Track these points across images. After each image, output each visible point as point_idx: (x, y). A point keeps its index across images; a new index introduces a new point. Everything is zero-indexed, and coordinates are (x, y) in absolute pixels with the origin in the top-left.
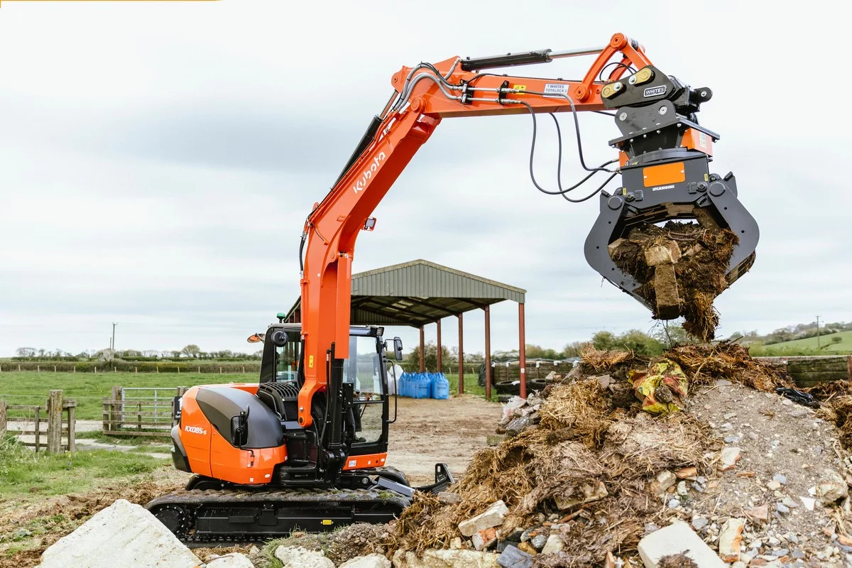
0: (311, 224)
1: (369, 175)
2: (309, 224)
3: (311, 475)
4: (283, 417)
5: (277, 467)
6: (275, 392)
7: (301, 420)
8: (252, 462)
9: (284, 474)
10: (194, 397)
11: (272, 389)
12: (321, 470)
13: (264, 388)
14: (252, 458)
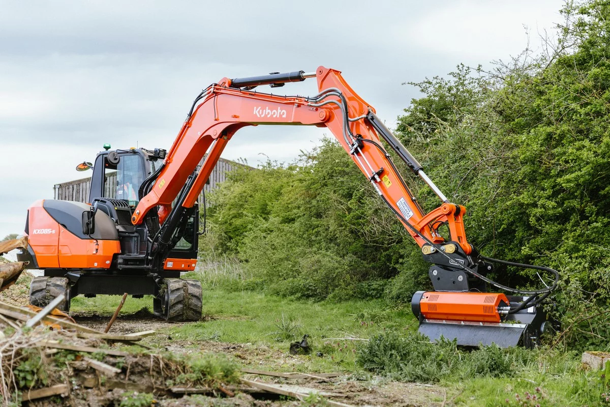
1: (269, 113)
3: (141, 261)
4: (117, 222)
5: (115, 256)
6: (108, 203)
7: (134, 220)
8: (97, 250)
9: (120, 261)
10: (41, 205)
11: (105, 200)
12: (149, 258)
13: (98, 200)
14: (97, 246)
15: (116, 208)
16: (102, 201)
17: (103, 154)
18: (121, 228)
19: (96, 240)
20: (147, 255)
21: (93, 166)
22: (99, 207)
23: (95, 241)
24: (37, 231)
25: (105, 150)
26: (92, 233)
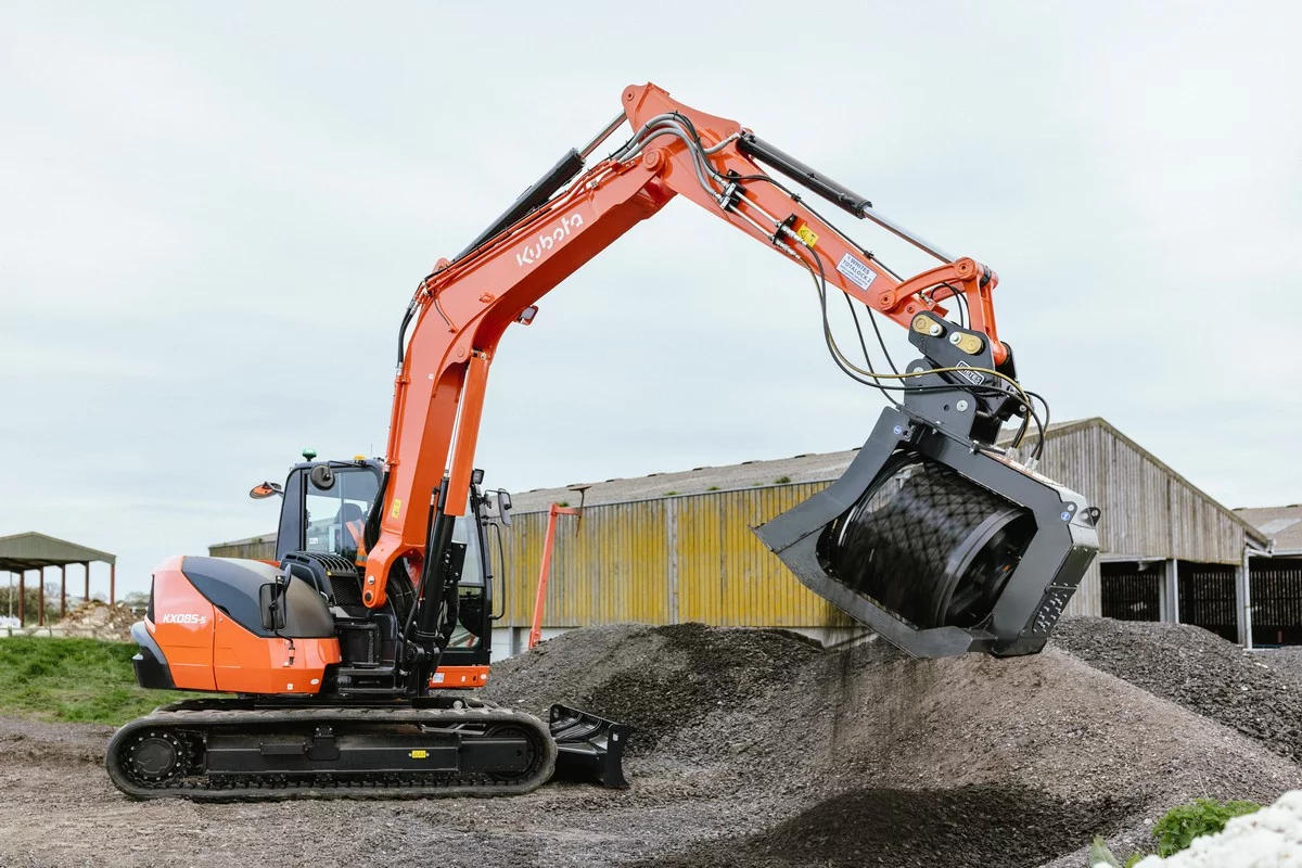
0: (429, 292)
1: (548, 243)
2: (425, 291)
3: (386, 680)
4: (331, 599)
5: (330, 669)
6: (314, 563)
7: (368, 597)
8: (292, 659)
9: (341, 679)
10: (179, 569)
11: (308, 558)
12: (402, 672)
13: (294, 557)
14: (291, 653)
15: (329, 574)
16: (300, 559)
17: (302, 469)
18: (340, 612)
19: (290, 638)
20: (398, 667)
21: (283, 490)
22: (295, 572)
23: (288, 642)
24: (170, 618)
25: (305, 460)
26: (282, 627)
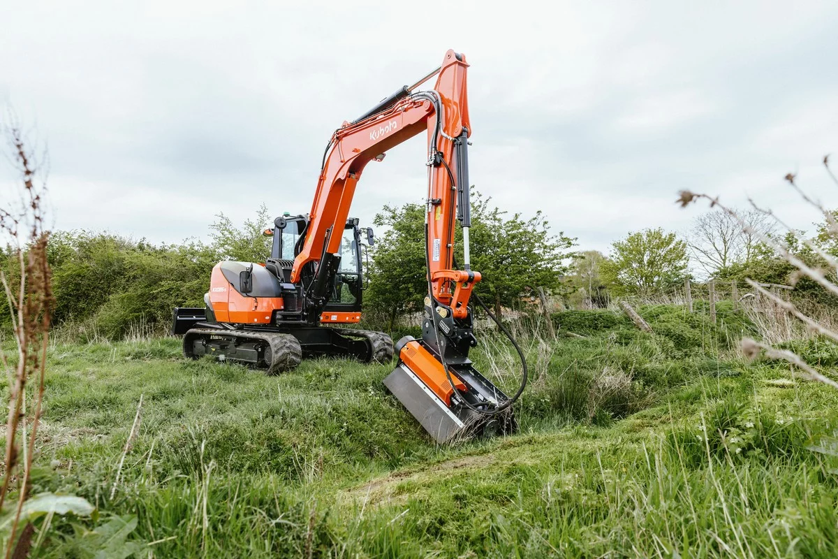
2: (336, 136)
3: (298, 317)
4: (282, 280)
5: (274, 312)
6: (277, 263)
7: (292, 278)
8: (256, 307)
9: (278, 317)
10: (219, 267)
11: (275, 261)
12: (305, 314)
14: (255, 304)
15: (283, 268)
16: (272, 262)
18: (288, 286)
19: (255, 297)
20: (303, 311)
23: (254, 299)
24: (215, 290)
26: (250, 292)
